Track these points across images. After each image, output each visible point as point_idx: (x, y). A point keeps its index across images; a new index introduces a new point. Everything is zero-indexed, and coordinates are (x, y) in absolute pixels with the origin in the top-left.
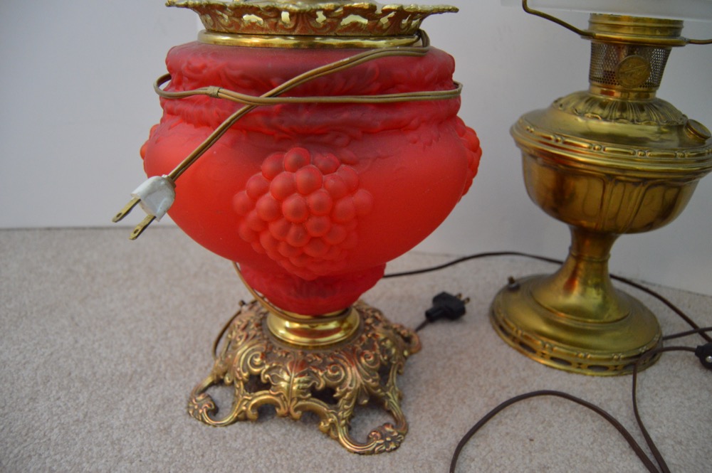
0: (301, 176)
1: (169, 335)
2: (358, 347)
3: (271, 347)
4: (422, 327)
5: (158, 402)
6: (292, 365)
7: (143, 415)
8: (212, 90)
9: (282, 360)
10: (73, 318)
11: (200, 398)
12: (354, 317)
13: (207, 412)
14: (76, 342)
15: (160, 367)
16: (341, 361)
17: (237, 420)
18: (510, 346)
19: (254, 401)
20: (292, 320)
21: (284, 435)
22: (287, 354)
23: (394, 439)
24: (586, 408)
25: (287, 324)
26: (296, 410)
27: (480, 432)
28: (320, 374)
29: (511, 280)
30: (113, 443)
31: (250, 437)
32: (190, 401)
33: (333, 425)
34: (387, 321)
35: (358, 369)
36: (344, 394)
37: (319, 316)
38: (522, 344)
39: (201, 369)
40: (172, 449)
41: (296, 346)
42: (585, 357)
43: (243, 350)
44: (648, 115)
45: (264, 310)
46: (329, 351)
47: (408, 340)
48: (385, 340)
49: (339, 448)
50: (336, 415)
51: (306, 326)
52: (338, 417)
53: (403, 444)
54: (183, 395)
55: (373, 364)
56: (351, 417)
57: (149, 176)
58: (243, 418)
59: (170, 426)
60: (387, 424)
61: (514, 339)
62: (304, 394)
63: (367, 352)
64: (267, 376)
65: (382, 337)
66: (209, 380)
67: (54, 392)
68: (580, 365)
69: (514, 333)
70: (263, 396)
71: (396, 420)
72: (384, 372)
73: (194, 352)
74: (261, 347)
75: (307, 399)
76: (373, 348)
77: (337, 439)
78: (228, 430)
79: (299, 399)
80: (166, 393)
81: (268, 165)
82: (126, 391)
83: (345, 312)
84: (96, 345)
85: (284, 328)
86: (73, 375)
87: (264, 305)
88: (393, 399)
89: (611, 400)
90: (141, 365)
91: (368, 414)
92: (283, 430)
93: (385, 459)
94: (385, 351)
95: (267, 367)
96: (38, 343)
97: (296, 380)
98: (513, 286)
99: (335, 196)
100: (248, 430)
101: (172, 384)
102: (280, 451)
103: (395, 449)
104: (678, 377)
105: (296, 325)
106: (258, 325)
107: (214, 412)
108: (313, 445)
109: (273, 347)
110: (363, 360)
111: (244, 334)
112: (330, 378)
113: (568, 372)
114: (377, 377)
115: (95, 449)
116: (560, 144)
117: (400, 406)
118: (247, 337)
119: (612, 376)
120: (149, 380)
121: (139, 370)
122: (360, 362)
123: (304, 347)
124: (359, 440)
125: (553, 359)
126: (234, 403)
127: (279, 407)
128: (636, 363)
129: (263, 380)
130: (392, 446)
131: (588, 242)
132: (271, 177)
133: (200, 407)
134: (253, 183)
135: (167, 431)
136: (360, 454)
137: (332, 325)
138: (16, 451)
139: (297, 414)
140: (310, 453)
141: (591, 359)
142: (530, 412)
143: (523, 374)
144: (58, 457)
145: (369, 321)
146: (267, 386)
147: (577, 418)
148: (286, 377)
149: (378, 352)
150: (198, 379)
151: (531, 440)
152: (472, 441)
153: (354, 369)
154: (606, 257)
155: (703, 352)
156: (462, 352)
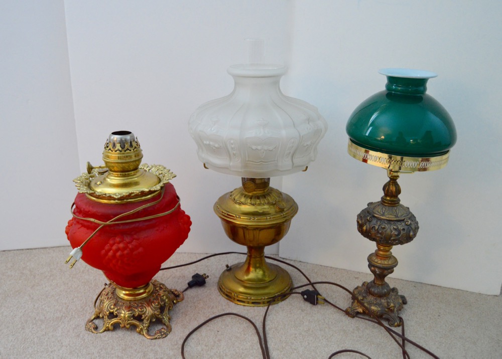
0: (121, 245)
1: (74, 300)
2: (152, 299)
3: (117, 301)
4: (186, 290)
5: (74, 326)
6: (125, 307)
7: (69, 331)
8: (92, 220)
9: (122, 306)
10: (30, 296)
11: (91, 324)
12: (151, 287)
13: (94, 328)
14: (34, 306)
15: (72, 313)
16: (144, 305)
17: (105, 331)
18: (223, 296)
19: (112, 322)
20: (125, 290)
21: (123, 335)
22: (124, 303)
23: (165, 333)
24: (244, 319)
25: (124, 292)
26: (127, 324)
27: (199, 329)
28: (136, 310)
29: (227, 266)
30: (58, 341)
31: (110, 336)
32: (86, 325)
33: (142, 329)
34: (166, 288)
35: (151, 308)
36: (146, 317)
37: (135, 288)
38: (227, 295)
39: (89, 313)
40: (81, 342)
41: (127, 300)
42: (250, 299)
43: (106, 303)
44: (260, 201)
45: (114, 287)
46: (140, 302)
47: (177, 296)
48: (163, 296)
49: (144, 338)
50: (143, 325)
51: (131, 292)
52: (143, 327)
53: (168, 336)
54: (83, 323)
55: (157, 305)
56: (149, 327)
57: (74, 248)
58: (107, 330)
59: (79, 334)
60: (162, 328)
61: (224, 293)
62: (130, 318)
63: (155, 301)
64: (116, 312)
65: (162, 295)
66: (93, 317)
67: (31, 326)
68: (248, 303)
69: (224, 290)
70: (114, 320)
71: (167, 327)
72: (162, 309)
73: (86, 307)
74: (113, 301)
75: (132, 320)
76: (158, 299)
77: (143, 335)
78: (102, 334)
79: (128, 320)
80: (76, 323)
81: (111, 242)
82: (60, 323)
83: (147, 285)
84: (43, 306)
85: (122, 294)
86: (37, 319)
87: (114, 285)
88: (166, 319)
89: (257, 315)
90: (64, 313)
91: (156, 326)
92: (123, 333)
93: (161, 340)
94: (163, 300)
95: (116, 309)
96: (18, 307)
97: (127, 313)
98: (229, 269)
99: (132, 250)
100: (109, 334)
101: (78, 319)
102: (121, 340)
103: (165, 337)
104: (292, 305)
105: (127, 292)
106: (112, 293)
107: (96, 328)
108: (134, 337)
109: (118, 301)
110: (153, 304)
111: (107, 297)
112: (140, 311)
113: (244, 306)
114: (159, 311)
115: (52, 344)
116: (226, 215)
117: (169, 322)
118: (108, 298)
119: (262, 306)
120: (69, 319)
121: (64, 315)
122: (152, 306)
123: (130, 301)
124: (152, 335)
125: (238, 300)
126: (104, 324)
127: (121, 324)
128: (272, 300)
129: (115, 314)
130: (164, 336)
131: (253, 250)
132: (112, 245)
133: (90, 327)
134: (107, 247)
135: (78, 336)
136: (152, 339)
137: (142, 291)
138: (23, 346)
139: (128, 326)
140: (133, 340)
141: (253, 299)
142: (222, 322)
143: (224, 307)
144: (39, 347)
145: (157, 289)
146: (116, 316)
147: (240, 323)
148: (123, 312)
149: (160, 301)
150: (89, 317)
151: (218, 331)
152: (195, 333)
153: (149, 308)
154: (262, 255)
155: (303, 294)
156: (200, 300)
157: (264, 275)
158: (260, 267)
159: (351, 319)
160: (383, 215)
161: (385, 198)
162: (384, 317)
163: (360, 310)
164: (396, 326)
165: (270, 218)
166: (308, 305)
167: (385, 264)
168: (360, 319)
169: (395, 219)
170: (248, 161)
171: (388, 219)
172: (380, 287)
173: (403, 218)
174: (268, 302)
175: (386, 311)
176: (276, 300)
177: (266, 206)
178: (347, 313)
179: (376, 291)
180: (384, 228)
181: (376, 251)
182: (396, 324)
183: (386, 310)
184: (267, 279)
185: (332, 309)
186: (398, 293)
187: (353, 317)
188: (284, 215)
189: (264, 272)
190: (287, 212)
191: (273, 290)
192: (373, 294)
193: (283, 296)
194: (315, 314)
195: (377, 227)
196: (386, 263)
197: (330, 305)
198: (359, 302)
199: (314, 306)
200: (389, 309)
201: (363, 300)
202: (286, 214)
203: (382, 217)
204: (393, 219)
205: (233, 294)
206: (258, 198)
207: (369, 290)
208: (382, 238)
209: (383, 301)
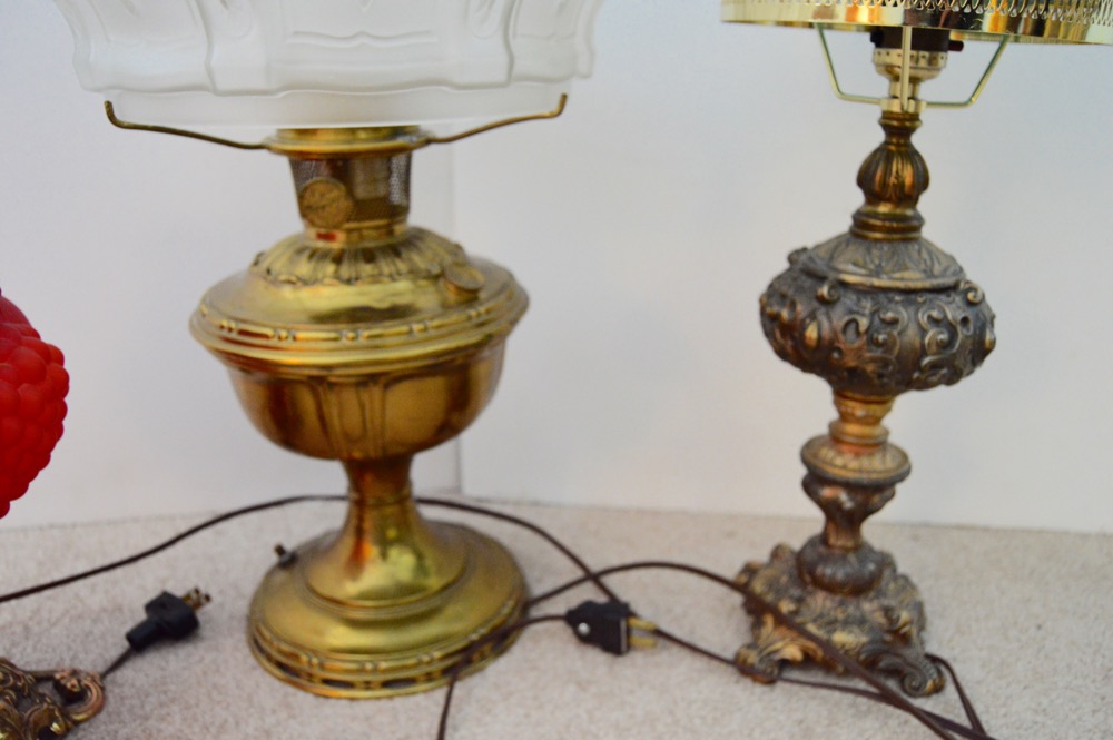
4: (119, 663)
18: (266, 670)
29: (280, 550)
38: (280, 665)
42: (375, 669)
44: (378, 268)
61: (269, 658)
68: (368, 685)
69: (268, 647)
98: (288, 560)
104: (537, 669)
113: (352, 699)
119: (425, 692)
125: (327, 682)
128: (463, 661)
141: (385, 671)
143: (270, 720)
154: (405, 492)
155: (572, 618)
156: (173, 700)
157: (421, 568)
158: (400, 541)
159: (766, 689)
160: (877, 273)
161: (870, 209)
162: (882, 664)
163: (792, 652)
164: (928, 695)
165: (425, 330)
166: (596, 658)
167: (875, 471)
168: (796, 688)
169: (928, 284)
170: (297, 33)
171: (901, 285)
172: (852, 557)
173: (949, 281)
174: (445, 672)
175: (884, 642)
176: (476, 656)
177: (403, 285)
178: (742, 667)
179: (840, 576)
180: (894, 322)
181: (832, 426)
182: (930, 684)
183: (888, 638)
184: (434, 582)
185: (687, 663)
186: (894, 570)
187: (771, 682)
188: (479, 315)
189: (420, 556)
190: (490, 304)
191: (461, 621)
192: (830, 587)
193: (499, 638)
194: (631, 692)
195: (864, 323)
196: (874, 466)
197: (675, 649)
198: (782, 620)
199: (620, 659)
200: (895, 632)
201: (796, 613)
202: (488, 312)
203: (877, 282)
204: (919, 285)
205: (304, 658)
206: (369, 256)
207: (812, 573)
208: (885, 363)
209: (867, 606)
